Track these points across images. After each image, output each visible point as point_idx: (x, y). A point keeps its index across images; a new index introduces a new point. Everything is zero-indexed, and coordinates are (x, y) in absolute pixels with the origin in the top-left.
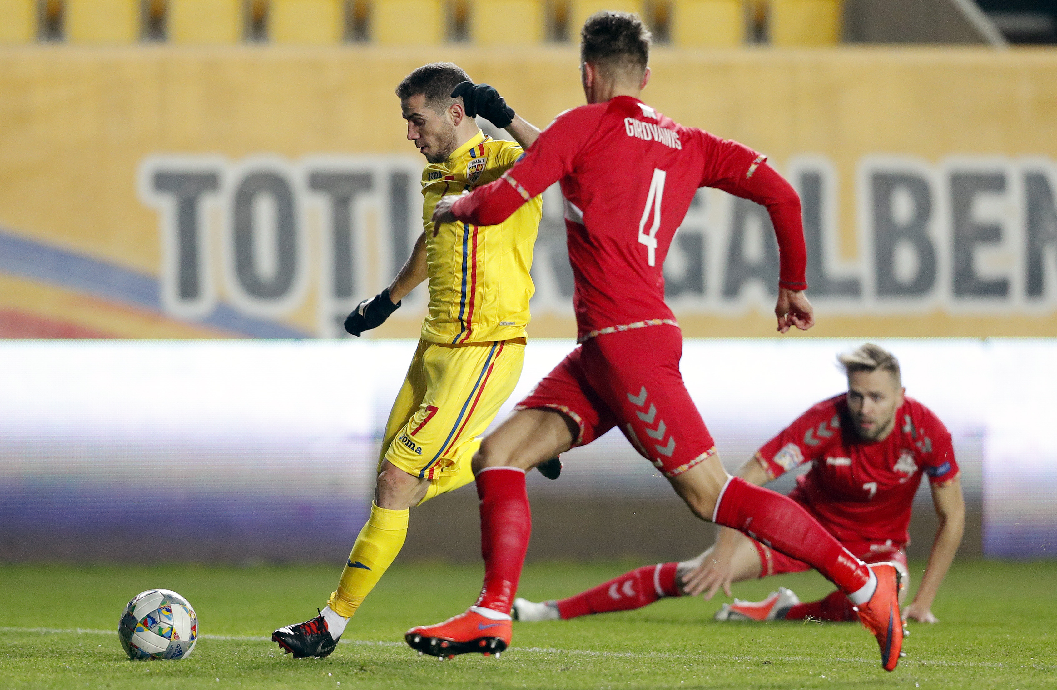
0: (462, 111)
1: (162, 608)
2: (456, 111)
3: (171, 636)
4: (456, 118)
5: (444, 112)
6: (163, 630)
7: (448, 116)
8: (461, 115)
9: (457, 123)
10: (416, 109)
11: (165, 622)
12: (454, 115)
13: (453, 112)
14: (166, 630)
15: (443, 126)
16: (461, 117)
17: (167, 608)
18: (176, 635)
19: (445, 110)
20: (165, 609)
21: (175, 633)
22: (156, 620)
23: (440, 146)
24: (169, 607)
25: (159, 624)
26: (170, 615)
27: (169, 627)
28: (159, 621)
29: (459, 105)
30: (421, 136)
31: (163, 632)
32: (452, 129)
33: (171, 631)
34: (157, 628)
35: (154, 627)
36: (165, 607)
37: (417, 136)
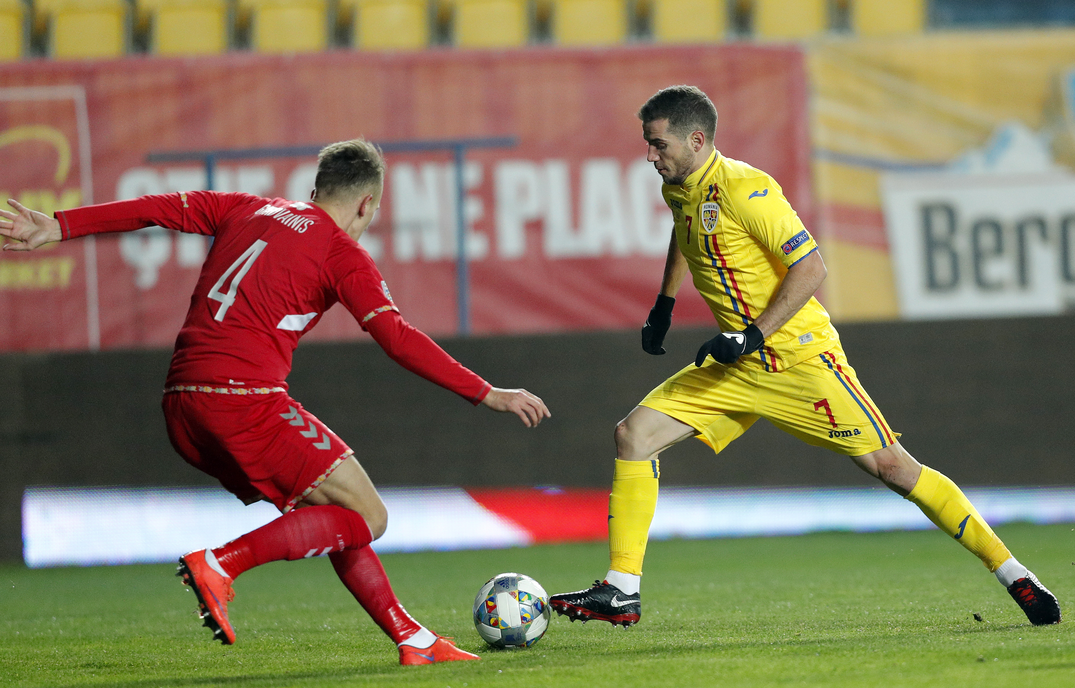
0: (703, 137)
1: (530, 620)
2: (697, 138)
3: (519, 594)
4: (696, 144)
5: (686, 138)
6: (527, 598)
7: (690, 142)
8: (702, 142)
9: (697, 149)
10: (658, 134)
11: (527, 606)
12: (695, 141)
13: (694, 138)
14: (525, 598)
15: (684, 151)
16: (701, 143)
17: (525, 622)
18: (514, 596)
19: (687, 136)
20: (528, 619)
21: (516, 597)
22: (535, 607)
23: (678, 171)
24: (524, 622)
25: (532, 604)
26: (523, 614)
27: (523, 601)
28: (532, 607)
29: (700, 132)
30: (661, 158)
31: (527, 597)
32: (691, 155)
33: (520, 598)
34: (533, 601)
35: (535, 601)
36: (527, 622)
37: (657, 158)
